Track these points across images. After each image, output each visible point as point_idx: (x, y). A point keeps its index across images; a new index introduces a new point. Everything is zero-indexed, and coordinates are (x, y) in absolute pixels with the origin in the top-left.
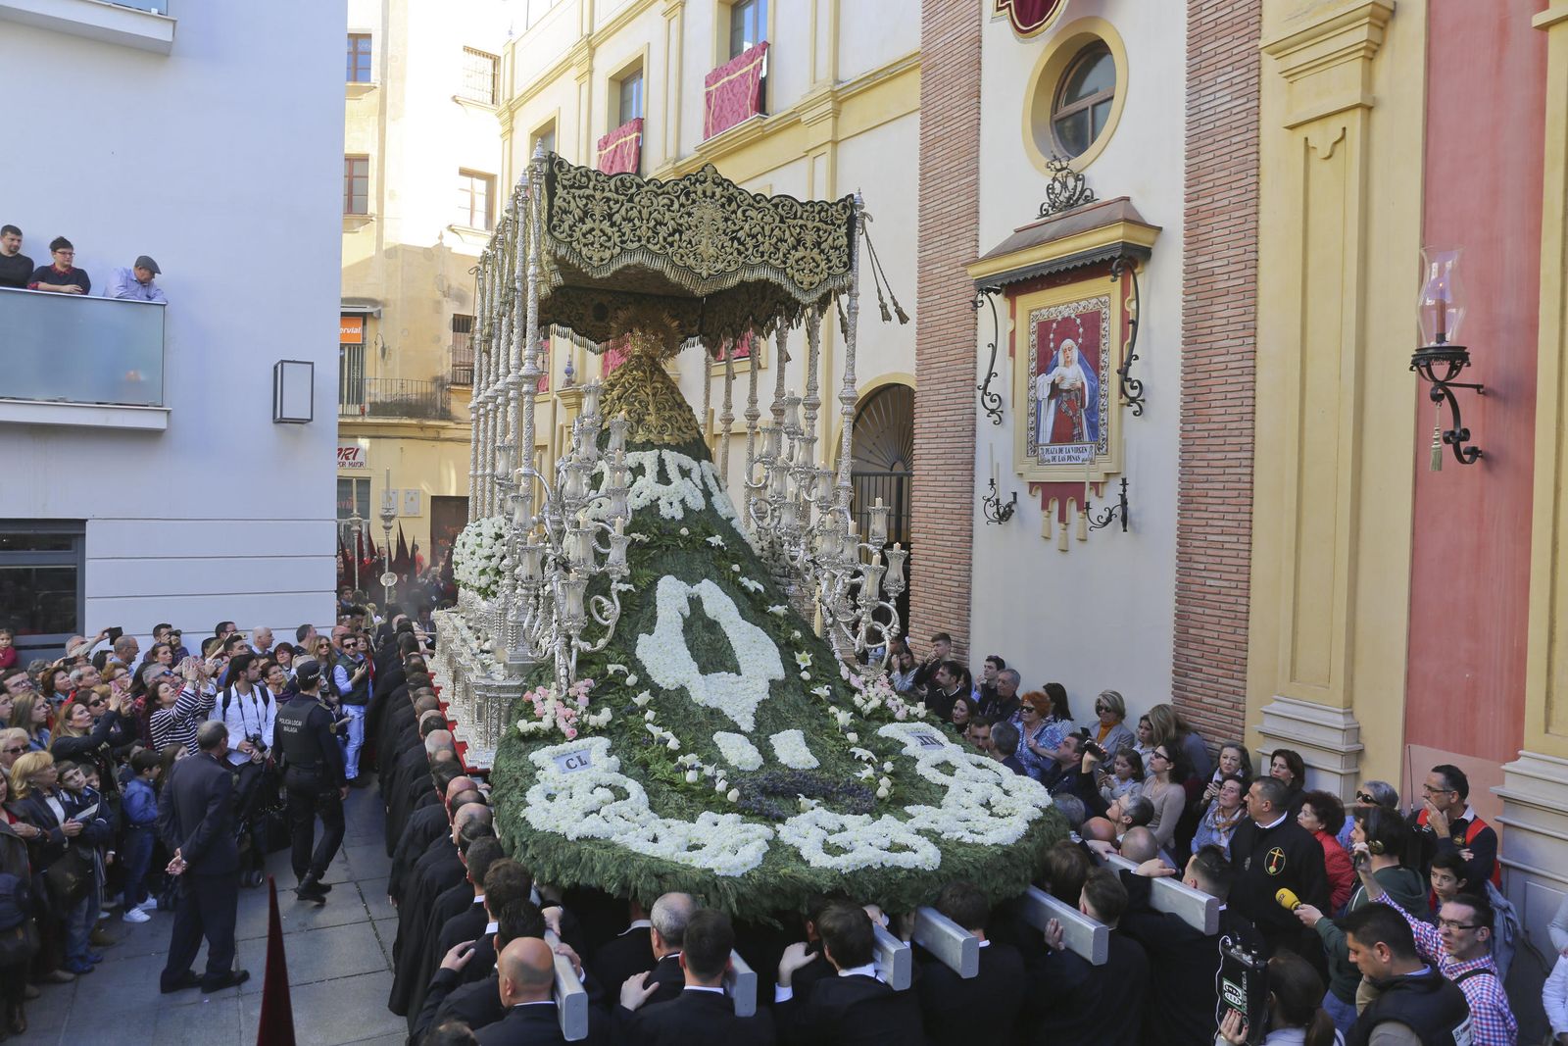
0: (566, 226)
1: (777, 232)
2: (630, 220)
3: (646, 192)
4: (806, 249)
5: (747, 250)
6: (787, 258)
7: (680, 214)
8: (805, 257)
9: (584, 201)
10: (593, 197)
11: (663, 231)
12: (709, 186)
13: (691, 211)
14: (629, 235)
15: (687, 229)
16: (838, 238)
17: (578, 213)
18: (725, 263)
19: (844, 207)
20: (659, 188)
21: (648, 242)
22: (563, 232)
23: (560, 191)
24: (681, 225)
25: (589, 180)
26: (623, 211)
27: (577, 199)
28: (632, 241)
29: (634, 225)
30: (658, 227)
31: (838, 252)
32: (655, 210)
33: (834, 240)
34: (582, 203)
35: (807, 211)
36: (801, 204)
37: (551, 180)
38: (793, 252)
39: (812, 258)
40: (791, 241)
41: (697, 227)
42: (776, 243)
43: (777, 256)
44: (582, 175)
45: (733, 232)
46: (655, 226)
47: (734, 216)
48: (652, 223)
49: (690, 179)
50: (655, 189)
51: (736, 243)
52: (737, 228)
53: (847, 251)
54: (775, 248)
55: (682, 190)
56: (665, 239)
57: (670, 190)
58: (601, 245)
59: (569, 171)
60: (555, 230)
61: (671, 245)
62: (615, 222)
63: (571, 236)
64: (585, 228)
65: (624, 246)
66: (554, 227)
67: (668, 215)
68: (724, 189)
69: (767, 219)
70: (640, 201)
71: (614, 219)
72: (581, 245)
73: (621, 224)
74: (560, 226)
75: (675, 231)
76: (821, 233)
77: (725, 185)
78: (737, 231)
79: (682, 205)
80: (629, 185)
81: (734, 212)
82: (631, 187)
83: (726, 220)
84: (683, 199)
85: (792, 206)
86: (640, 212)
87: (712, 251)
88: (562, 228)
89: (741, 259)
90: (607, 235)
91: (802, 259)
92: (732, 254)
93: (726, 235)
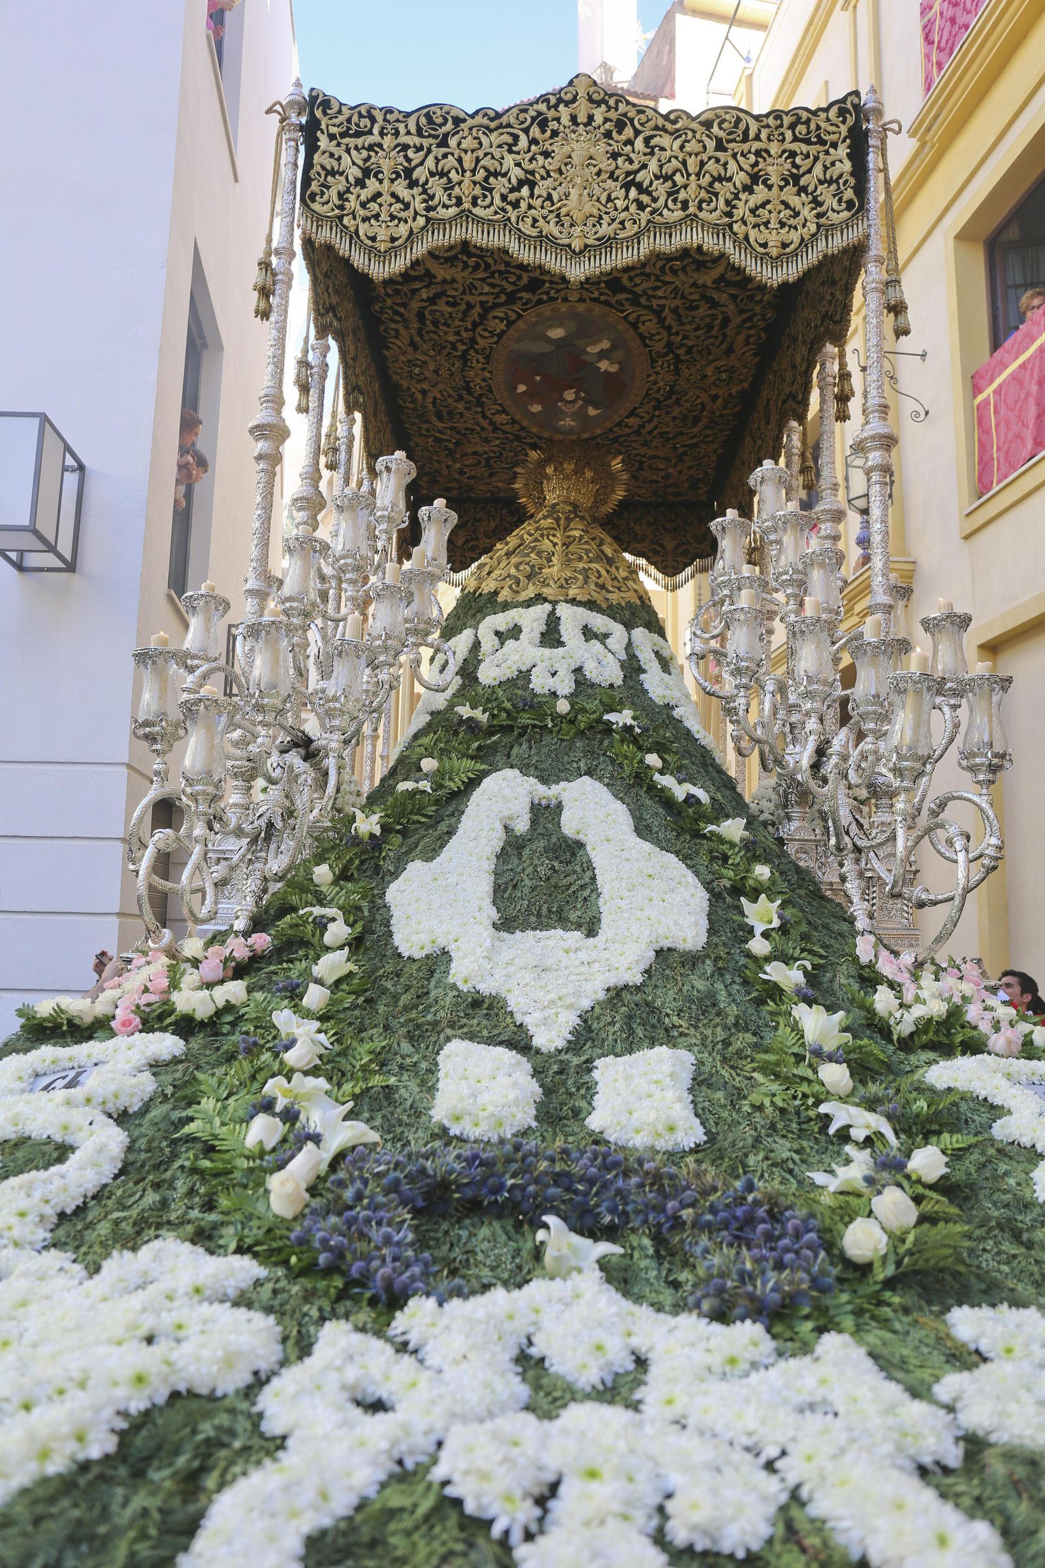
0: (333, 194)
1: (711, 166)
2: (443, 174)
3: (471, 129)
4: (770, 187)
5: (655, 200)
6: (734, 207)
7: (530, 155)
8: (768, 202)
9: (365, 153)
10: (380, 146)
11: (500, 185)
12: (582, 109)
13: (550, 148)
14: (440, 195)
15: (543, 178)
16: (833, 164)
17: (354, 173)
18: (615, 225)
19: (842, 112)
20: (492, 120)
21: (475, 204)
22: (328, 202)
23: (323, 142)
24: (532, 173)
25: (373, 120)
26: (430, 162)
27: (353, 152)
28: (446, 207)
29: (450, 180)
30: (492, 180)
31: (834, 186)
32: (486, 154)
33: (826, 168)
34: (358, 157)
35: (768, 126)
36: (757, 118)
37: (310, 132)
38: (743, 196)
39: (783, 202)
40: (741, 178)
41: (560, 172)
42: (711, 184)
43: (713, 205)
44: (361, 116)
45: (628, 174)
46: (486, 179)
47: (629, 148)
48: (481, 175)
49: (548, 101)
50: (485, 121)
51: (633, 193)
52: (636, 166)
53: (852, 181)
54: (708, 192)
55: (533, 119)
56: (504, 198)
57: (512, 121)
58: (393, 217)
59: (340, 112)
60: (313, 201)
61: (516, 205)
62: (417, 180)
63: (342, 208)
64: (365, 194)
65: (432, 214)
66: (313, 197)
67: (509, 160)
68: (609, 108)
69: (692, 146)
70: (459, 144)
71: (415, 176)
72: (359, 220)
73: (427, 182)
74: (323, 193)
75: (521, 183)
76: (798, 160)
77: (612, 102)
78: (636, 172)
79: (534, 141)
80: (440, 120)
81: (629, 142)
82: (444, 124)
83: (615, 156)
84: (535, 131)
85: (739, 120)
86: (460, 160)
87: (591, 208)
88: (326, 197)
89: (644, 216)
90: (402, 202)
91: (763, 205)
92: (627, 209)
93: (616, 180)
